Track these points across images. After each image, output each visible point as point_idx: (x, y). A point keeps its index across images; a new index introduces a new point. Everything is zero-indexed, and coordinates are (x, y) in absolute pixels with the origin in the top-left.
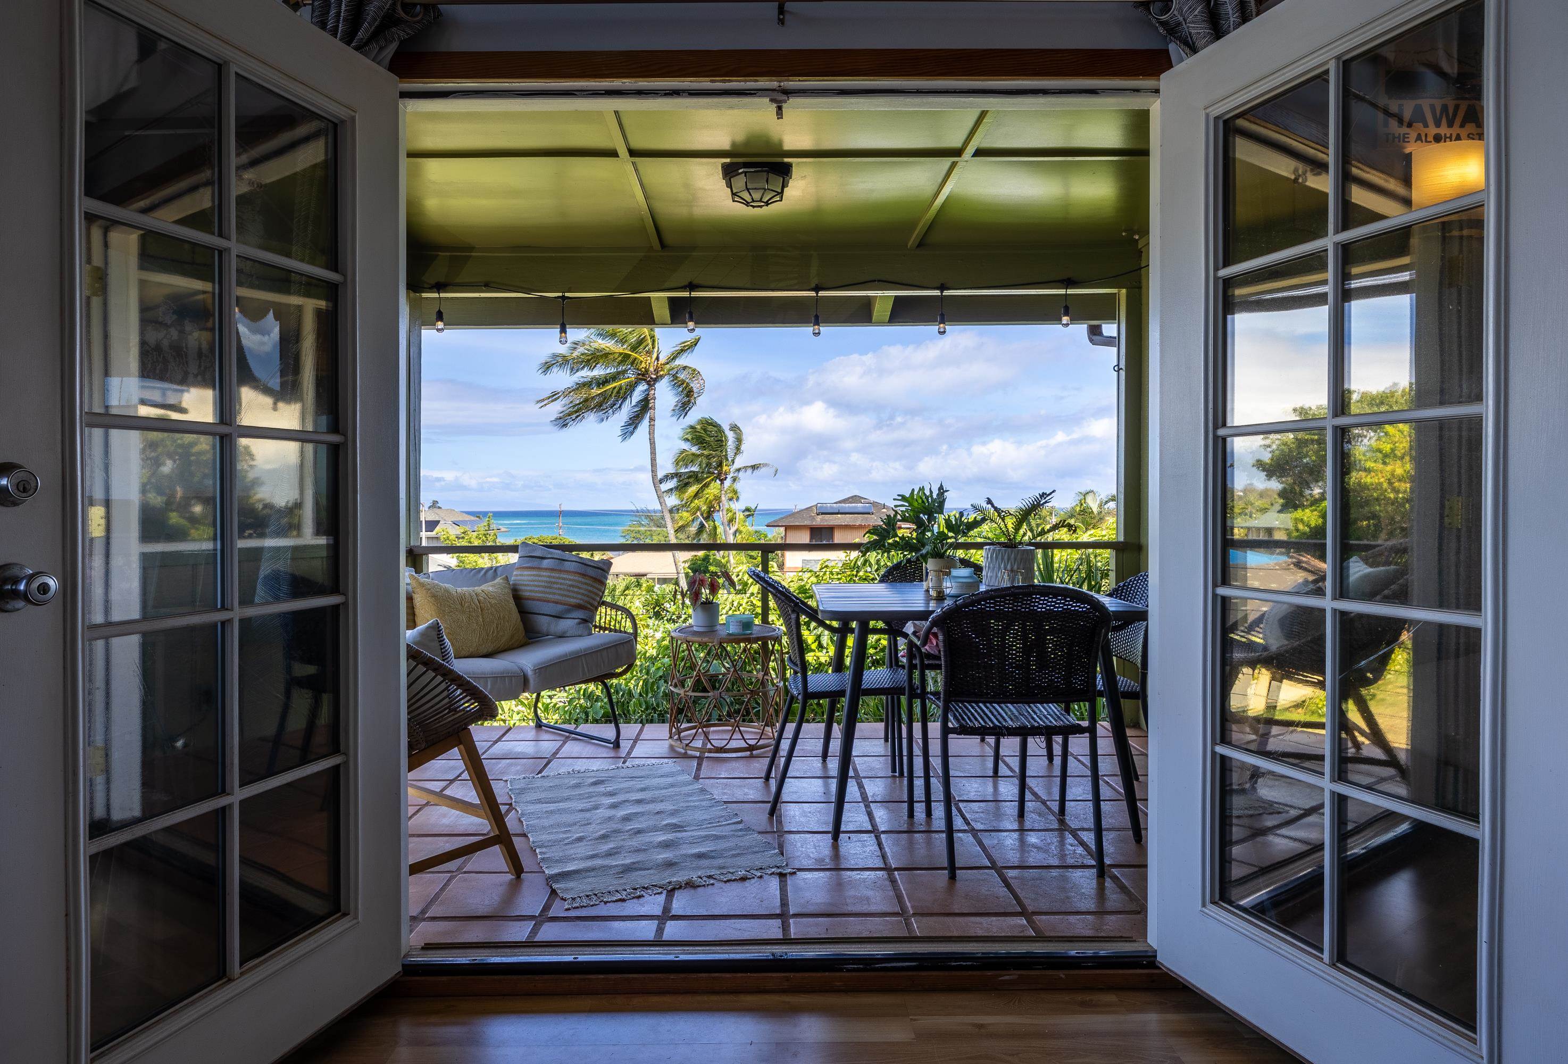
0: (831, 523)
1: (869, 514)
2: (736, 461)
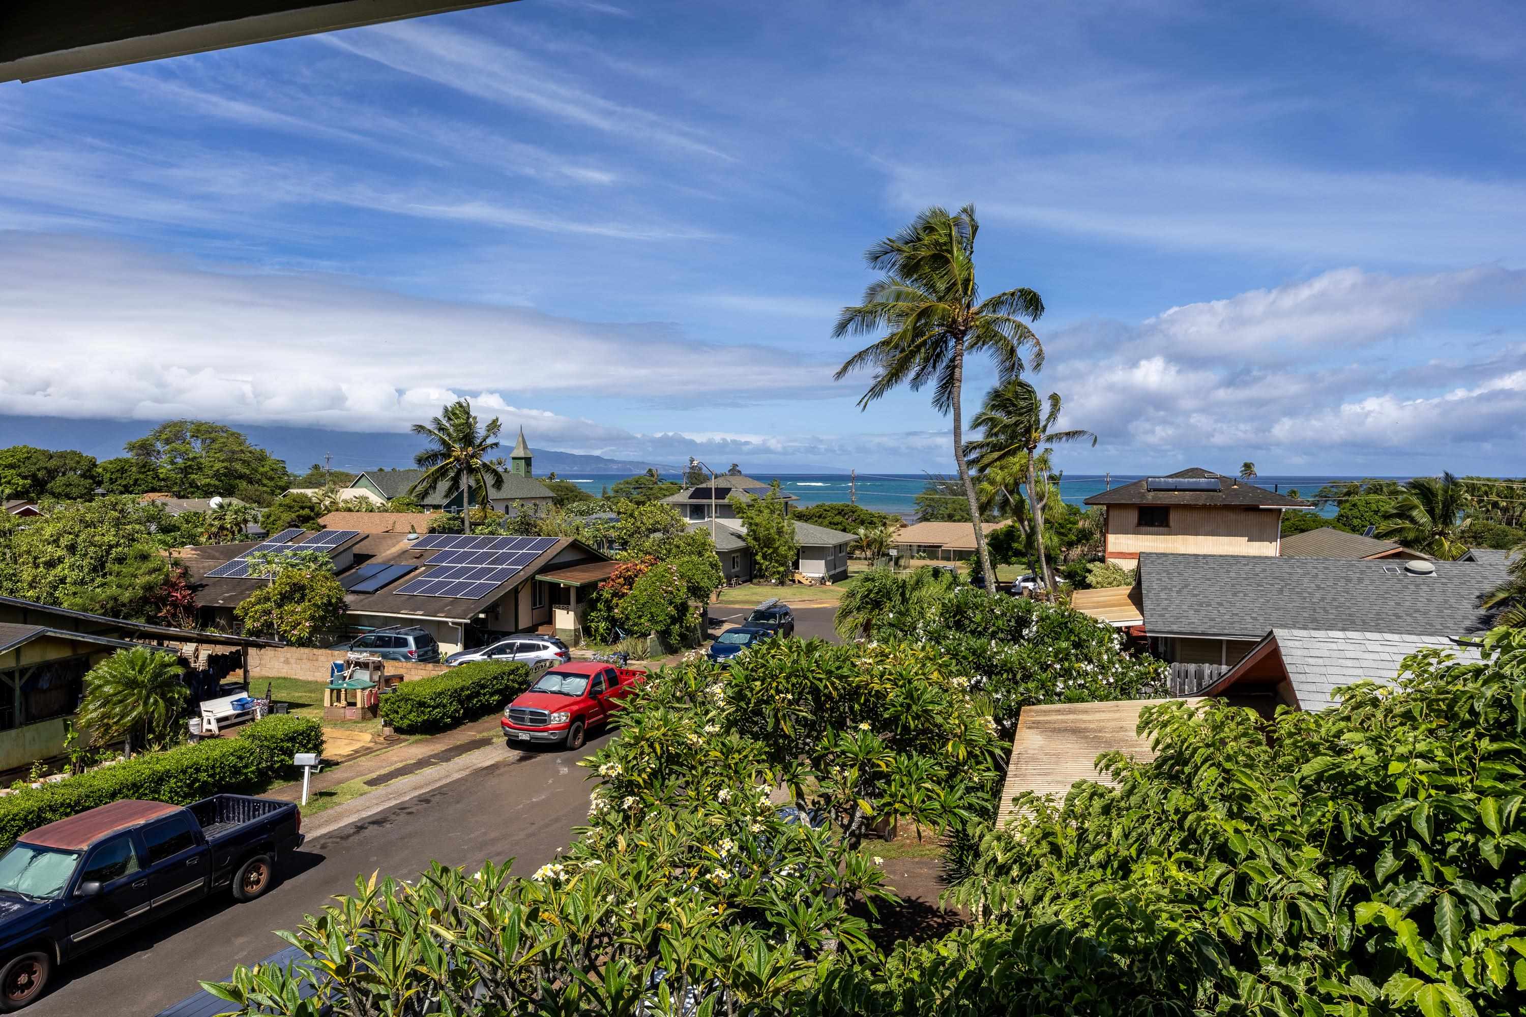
0: (1167, 502)
1: (1215, 491)
2: (1048, 428)
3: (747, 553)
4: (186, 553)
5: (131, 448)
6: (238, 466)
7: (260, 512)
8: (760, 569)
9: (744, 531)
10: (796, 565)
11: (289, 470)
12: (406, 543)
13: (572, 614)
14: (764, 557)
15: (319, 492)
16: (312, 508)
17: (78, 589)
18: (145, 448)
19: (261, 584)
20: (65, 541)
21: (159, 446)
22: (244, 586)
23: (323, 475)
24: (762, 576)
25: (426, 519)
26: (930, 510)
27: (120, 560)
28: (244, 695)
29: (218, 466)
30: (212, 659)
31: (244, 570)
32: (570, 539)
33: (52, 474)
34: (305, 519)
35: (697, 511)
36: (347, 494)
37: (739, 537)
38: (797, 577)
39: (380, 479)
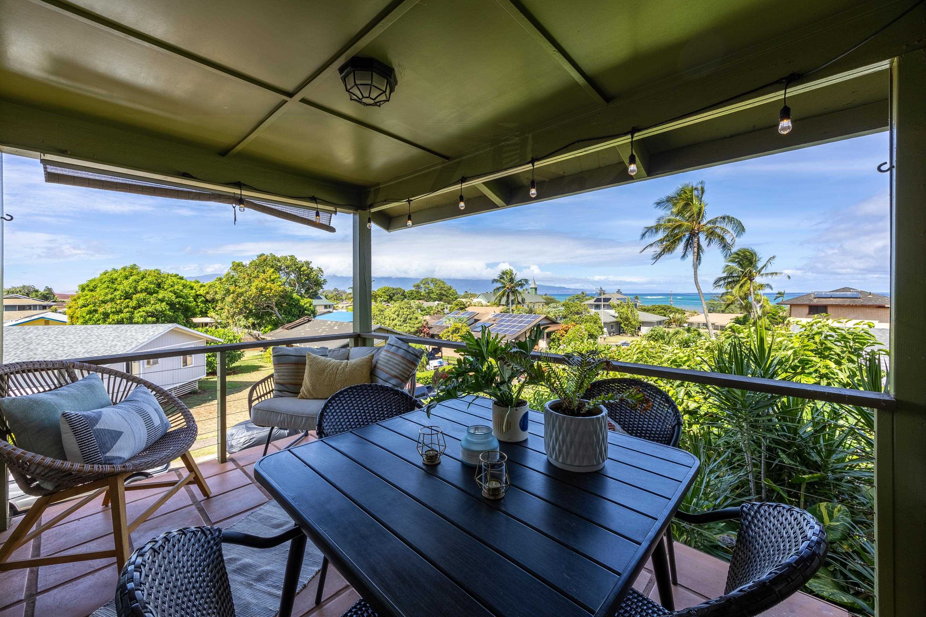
0: (826, 303)
1: (857, 298)
3: (618, 324)
4: (427, 318)
5: (414, 286)
6: (443, 292)
7: (449, 306)
8: (623, 330)
9: (617, 315)
10: (639, 329)
11: (458, 293)
12: (490, 316)
13: (545, 342)
14: (625, 325)
15: (467, 300)
16: (464, 305)
17: (400, 327)
18: (418, 287)
19: (447, 327)
20: (397, 313)
21: (422, 286)
22: (442, 328)
23: (468, 295)
24: (624, 333)
25: (498, 310)
26: (712, 309)
27: (410, 319)
28: (441, 360)
29: (438, 292)
30: (433, 349)
31: (442, 323)
32: (545, 316)
33: (394, 294)
34: (462, 309)
35: (597, 307)
36: (475, 300)
37: (614, 317)
38: (640, 334)
39: (486, 295)
